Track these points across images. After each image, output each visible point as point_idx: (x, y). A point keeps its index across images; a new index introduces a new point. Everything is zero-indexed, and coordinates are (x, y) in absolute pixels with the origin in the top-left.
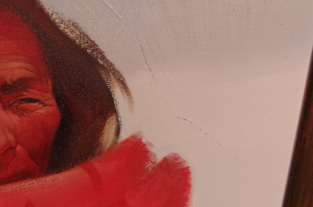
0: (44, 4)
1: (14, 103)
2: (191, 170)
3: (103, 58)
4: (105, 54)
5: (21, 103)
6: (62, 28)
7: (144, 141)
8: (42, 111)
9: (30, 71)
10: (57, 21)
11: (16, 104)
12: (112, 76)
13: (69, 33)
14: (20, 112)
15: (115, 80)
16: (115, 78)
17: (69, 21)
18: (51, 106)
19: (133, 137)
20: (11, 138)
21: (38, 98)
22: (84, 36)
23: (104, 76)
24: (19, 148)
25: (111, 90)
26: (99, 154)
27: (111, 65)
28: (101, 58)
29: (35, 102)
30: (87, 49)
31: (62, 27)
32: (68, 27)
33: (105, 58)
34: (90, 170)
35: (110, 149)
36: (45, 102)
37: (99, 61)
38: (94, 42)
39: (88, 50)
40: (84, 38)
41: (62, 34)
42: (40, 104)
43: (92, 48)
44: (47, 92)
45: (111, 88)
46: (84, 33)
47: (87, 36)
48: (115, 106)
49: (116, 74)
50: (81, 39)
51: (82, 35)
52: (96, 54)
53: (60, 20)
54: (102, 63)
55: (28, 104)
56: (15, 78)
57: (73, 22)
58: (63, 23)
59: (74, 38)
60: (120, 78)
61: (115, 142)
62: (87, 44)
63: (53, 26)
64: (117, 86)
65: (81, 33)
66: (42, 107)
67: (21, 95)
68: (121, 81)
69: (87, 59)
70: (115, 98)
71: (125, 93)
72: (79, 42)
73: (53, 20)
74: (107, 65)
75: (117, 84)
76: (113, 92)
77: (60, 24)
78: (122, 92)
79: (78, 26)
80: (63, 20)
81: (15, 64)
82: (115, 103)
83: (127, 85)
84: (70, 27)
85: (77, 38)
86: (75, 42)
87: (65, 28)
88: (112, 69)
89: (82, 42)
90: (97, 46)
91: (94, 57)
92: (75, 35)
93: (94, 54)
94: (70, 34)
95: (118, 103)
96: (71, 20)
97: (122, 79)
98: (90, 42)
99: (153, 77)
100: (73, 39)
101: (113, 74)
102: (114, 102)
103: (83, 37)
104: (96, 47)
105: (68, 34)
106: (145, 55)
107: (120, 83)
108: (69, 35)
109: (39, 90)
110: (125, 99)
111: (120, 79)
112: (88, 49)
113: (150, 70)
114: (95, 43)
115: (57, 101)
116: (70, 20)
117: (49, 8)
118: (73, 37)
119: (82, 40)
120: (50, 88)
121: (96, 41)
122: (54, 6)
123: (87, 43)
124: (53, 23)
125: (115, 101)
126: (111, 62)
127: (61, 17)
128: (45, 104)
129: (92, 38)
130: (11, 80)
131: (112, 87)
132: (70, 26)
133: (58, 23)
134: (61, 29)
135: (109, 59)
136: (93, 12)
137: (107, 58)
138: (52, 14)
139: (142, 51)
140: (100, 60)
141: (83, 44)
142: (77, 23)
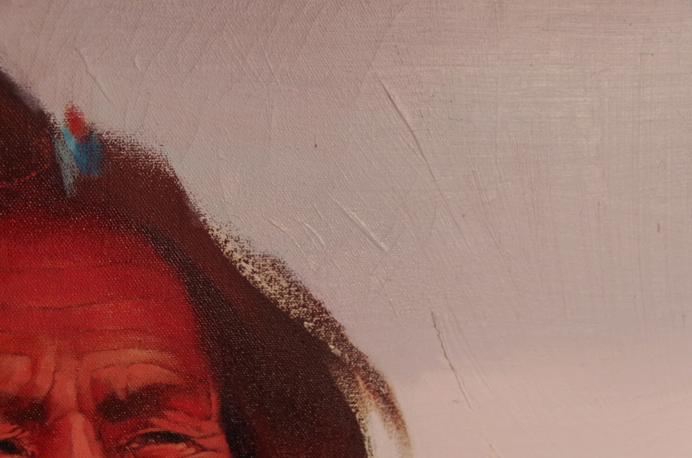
0: (208, 217)
1: (128, 444)
3: (342, 340)
4: (347, 333)
5: (146, 443)
6: (246, 273)
9: (170, 369)
10: (237, 256)
11: (135, 445)
12: (361, 383)
13: (264, 284)
15: (367, 393)
16: (368, 387)
17: (264, 257)
18: (215, 450)
21: (186, 432)
23: (342, 383)
25: (357, 417)
27: (360, 357)
28: (336, 340)
29: (177, 443)
30: (303, 320)
31: (248, 269)
32: (261, 269)
33: (346, 340)
36: (201, 442)
37: (330, 349)
38: (320, 305)
39: (306, 323)
40: (297, 296)
41: (247, 287)
42: (189, 447)
43: (315, 319)
44: (208, 418)
45: (357, 411)
46: (299, 284)
47: (306, 292)
48: (367, 455)
49: (371, 379)
50: (290, 298)
51: (291, 289)
52: (326, 331)
53: (245, 253)
54: (337, 352)
55: (162, 446)
56: (135, 386)
57: (273, 258)
58: (251, 261)
59: (275, 295)
60: (381, 389)
62: (305, 309)
64: (373, 408)
65: (291, 283)
66: (193, 454)
67: (146, 426)
68: (383, 395)
69: (303, 342)
70: (366, 435)
71: (391, 423)
72: (287, 303)
73: (226, 253)
74: (349, 357)
75: (373, 402)
76: (362, 422)
77: (244, 264)
78: (385, 420)
79: (284, 267)
80: (251, 254)
81: (136, 353)
82: (367, 447)
83: (397, 405)
84: (267, 270)
85: (282, 295)
86: (277, 303)
87: (254, 272)
88: (363, 367)
89: (293, 305)
90: (326, 313)
91: (321, 338)
92: (277, 287)
93: (320, 332)
94: (266, 286)
95: (373, 447)
96: (270, 253)
97: (384, 391)
98: (311, 305)
99: (460, 387)
100: (273, 296)
101: (363, 379)
102: (364, 445)
103: (296, 293)
104: (324, 315)
105: (260, 285)
106: (441, 335)
107: (381, 399)
108: (263, 287)
109: (189, 414)
110: (391, 438)
111: (379, 391)
112: (306, 321)
113: (452, 368)
114: (323, 306)
115: (229, 441)
116: (266, 254)
117: (219, 228)
118: (272, 292)
119: (292, 299)
120: (215, 409)
121: (325, 301)
122: (231, 222)
123: (304, 306)
124: (227, 260)
125: (366, 443)
126: (360, 350)
127: (247, 247)
128: (201, 446)
129: (317, 295)
130: (127, 389)
131: (360, 409)
132: (265, 268)
133: (240, 260)
134: (244, 274)
135: (355, 345)
136: (320, 237)
137: (351, 341)
138: (226, 242)
139: (435, 326)
140: (334, 345)
141: (295, 308)
142: (282, 261)
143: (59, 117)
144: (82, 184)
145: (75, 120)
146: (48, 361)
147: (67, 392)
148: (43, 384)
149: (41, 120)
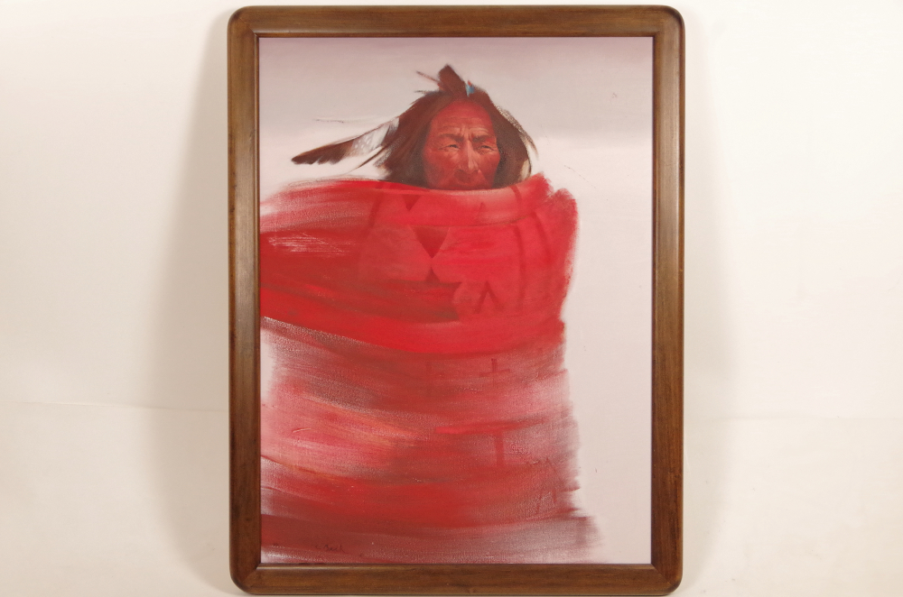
2: (577, 201)
3: (521, 129)
7: (545, 177)
8: (491, 153)
14: (481, 152)
19: (539, 174)
20: (476, 165)
22: (512, 117)
24: (479, 171)
26: (520, 181)
34: (516, 191)
35: (526, 179)
41: (501, 116)
61: (529, 175)
63: (497, 112)
99: (548, 141)
106: (543, 129)
113: (546, 137)
143: (466, 82)
144: (471, 95)
145: (469, 83)
146: (463, 129)
147: (466, 136)
148: (462, 134)
149: (463, 83)
